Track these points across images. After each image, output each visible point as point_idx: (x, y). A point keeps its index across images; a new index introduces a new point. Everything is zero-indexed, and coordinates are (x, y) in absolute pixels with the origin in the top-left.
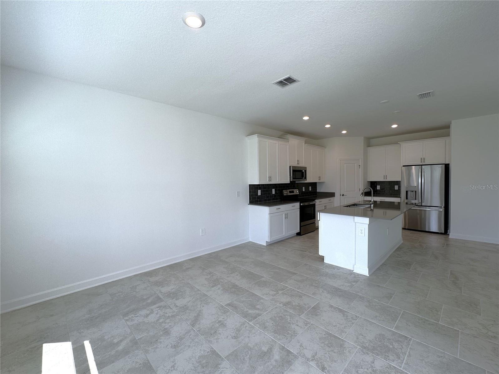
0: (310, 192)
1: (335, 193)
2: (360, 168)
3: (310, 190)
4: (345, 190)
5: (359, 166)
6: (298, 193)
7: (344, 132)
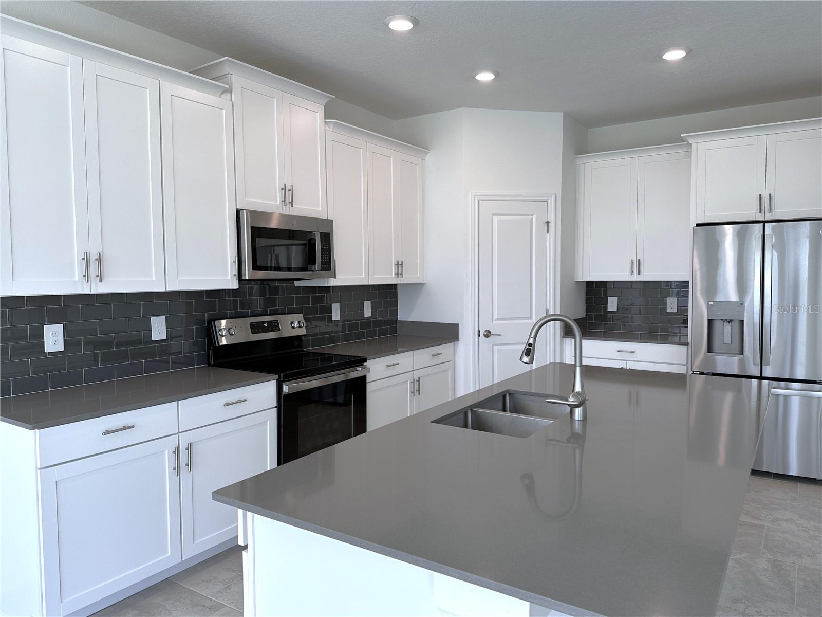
0: (367, 323)
1: (457, 325)
2: (548, 232)
3: (368, 313)
4: (495, 317)
5: (547, 222)
6: (303, 331)
7: (485, 77)
